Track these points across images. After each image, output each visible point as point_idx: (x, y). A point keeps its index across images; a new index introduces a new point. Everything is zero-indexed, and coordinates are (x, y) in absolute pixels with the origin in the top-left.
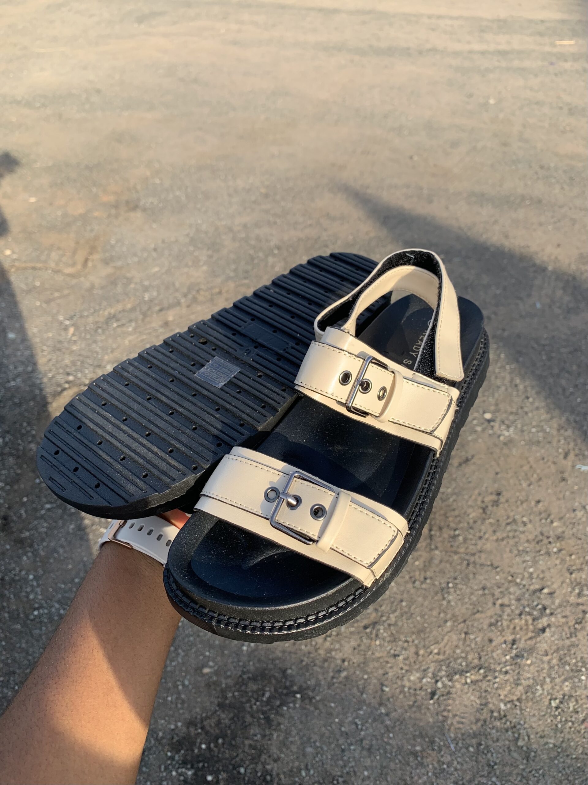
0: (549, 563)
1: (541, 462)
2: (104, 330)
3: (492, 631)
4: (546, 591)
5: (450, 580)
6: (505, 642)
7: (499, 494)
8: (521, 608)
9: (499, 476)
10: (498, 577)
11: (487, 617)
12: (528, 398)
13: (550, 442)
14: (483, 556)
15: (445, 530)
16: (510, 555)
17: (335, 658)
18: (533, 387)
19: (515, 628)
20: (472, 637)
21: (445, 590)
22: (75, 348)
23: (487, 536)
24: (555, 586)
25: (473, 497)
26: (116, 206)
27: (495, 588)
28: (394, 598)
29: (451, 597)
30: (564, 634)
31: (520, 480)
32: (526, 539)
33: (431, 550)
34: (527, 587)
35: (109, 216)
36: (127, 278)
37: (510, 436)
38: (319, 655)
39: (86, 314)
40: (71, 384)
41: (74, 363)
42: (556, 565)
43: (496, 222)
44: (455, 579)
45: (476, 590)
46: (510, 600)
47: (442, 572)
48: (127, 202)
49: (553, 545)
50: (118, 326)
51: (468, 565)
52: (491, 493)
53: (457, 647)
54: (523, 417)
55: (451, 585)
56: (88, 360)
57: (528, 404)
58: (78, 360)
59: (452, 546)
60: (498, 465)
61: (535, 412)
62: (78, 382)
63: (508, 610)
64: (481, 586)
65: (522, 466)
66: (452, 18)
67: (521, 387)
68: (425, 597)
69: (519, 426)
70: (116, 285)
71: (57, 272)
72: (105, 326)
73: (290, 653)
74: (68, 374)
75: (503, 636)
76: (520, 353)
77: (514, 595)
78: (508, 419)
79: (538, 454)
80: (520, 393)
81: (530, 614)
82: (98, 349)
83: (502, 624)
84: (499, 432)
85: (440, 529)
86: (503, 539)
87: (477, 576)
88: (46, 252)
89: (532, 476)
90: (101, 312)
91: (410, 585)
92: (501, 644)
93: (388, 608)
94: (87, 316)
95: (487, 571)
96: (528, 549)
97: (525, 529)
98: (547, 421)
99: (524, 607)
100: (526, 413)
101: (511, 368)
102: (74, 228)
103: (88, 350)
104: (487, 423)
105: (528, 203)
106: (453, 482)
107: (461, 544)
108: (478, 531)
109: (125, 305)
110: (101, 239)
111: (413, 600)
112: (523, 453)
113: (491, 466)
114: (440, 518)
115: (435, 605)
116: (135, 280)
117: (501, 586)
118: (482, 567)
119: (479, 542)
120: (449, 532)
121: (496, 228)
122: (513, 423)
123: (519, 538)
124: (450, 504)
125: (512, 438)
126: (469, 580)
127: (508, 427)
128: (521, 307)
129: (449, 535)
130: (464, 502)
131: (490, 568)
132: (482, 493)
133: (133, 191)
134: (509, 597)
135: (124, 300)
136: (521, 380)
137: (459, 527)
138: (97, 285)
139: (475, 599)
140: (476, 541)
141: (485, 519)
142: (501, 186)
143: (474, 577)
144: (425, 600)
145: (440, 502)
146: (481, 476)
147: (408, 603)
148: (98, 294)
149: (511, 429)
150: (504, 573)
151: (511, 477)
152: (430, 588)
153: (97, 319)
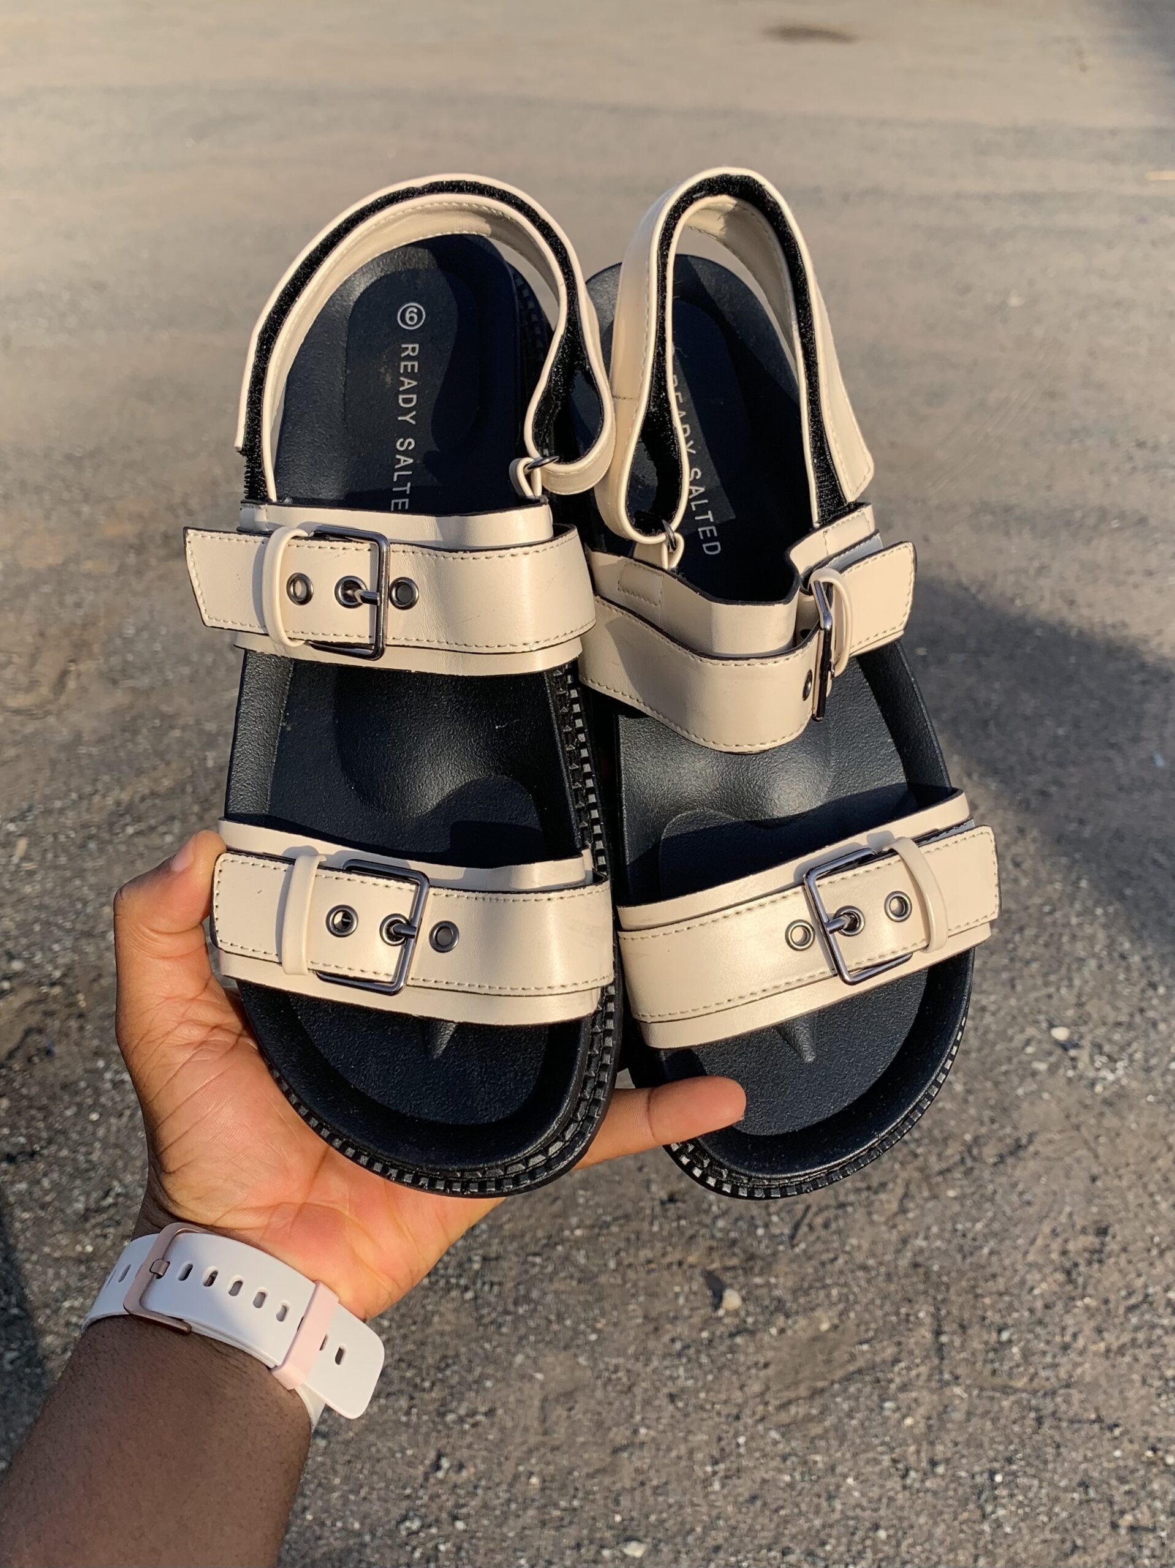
2: (103, 844)
5: (996, 1465)
7: (1102, 1232)
9: (1099, 1183)
10: (1118, 1453)
12: (1154, 986)
14: (1076, 1396)
15: (973, 1330)
16: (1143, 1392)
18: (1163, 959)
21: (985, 1495)
22: (28, 889)
23: (1081, 1342)
25: (1040, 1242)
26: (140, 549)
27: (1114, 1482)
28: (856, 1518)
29: (1001, 1512)
31: (1151, 1195)
33: (944, 1384)
35: (122, 570)
36: (163, 716)
37: (1117, 1081)
39: (58, 804)
40: (16, 982)
41: (25, 928)
43: (1042, 570)
44: (1010, 1461)
45: (1066, 1490)
46: (1154, 1514)
47: (975, 1443)
50: (139, 833)
51: (1039, 1421)
52: (1084, 1231)
54: (1147, 1036)
55: (998, 1478)
56: (60, 920)
57: (1155, 1002)
58: (37, 920)
59: (994, 1372)
60: (1096, 1156)
62: (35, 974)
63: (1150, 1542)
64: (1077, 1478)
65: (1154, 1159)
67: (1136, 959)
68: (936, 1515)
69: (1138, 1056)
70: (136, 732)
72: (106, 836)
74: (11, 957)
76: (1122, 874)
77: (1162, 1500)
78: (1110, 1041)
80: (1135, 975)
82: (86, 891)
84: (1091, 1074)
85: (963, 1328)
86: (1121, 1350)
87: (1064, 1451)
90: (97, 798)
91: (894, 1483)
93: (842, 1549)
94: (62, 811)
95: (1089, 1438)
100: (1154, 1025)
101: (1106, 914)
102: (33, 598)
103: (63, 896)
104: (1059, 1051)
105: (1115, 524)
106: (988, 1205)
107: (1018, 1366)
108: (1058, 1330)
109: (156, 781)
110: (101, 624)
111: (905, 1524)
112: (1154, 1125)
113: (1078, 1161)
114: (961, 1300)
115: (962, 1536)
116: (181, 721)
117: (1129, 1478)
118: (1076, 1426)
119: (1062, 1360)
120: (986, 1337)
121: (1045, 582)
122: (1122, 1049)
123: (1164, 1346)
124: (983, 1261)
125: (1122, 1087)
126: (1046, 1462)
127: (1112, 1059)
128: (1120, 766)
129: (986, 1343)
130: (1020, 1256)
131: (1096, 1427)
132: (1059, 1230)
133: (181, 512)
134: (1149, 1507)
135: (155, 768)
136: (1132, 942)
137: (1010, 1321)
138: (86, 737)
139: (1064, 1514)
140: (1054, 1356)
141: (1073, 1299)
142: (1049, 488)
143: (1059, 1454)
144: (936, 1523)
145: (959, 1257)
146: (1055, 1187)
147: (891, 1532)
148: (90, 756)
149: (1120, 1065)
150: (1131, 1441)
151: (1130, 1188)
152: (947, 1489)
153: (86, 817)
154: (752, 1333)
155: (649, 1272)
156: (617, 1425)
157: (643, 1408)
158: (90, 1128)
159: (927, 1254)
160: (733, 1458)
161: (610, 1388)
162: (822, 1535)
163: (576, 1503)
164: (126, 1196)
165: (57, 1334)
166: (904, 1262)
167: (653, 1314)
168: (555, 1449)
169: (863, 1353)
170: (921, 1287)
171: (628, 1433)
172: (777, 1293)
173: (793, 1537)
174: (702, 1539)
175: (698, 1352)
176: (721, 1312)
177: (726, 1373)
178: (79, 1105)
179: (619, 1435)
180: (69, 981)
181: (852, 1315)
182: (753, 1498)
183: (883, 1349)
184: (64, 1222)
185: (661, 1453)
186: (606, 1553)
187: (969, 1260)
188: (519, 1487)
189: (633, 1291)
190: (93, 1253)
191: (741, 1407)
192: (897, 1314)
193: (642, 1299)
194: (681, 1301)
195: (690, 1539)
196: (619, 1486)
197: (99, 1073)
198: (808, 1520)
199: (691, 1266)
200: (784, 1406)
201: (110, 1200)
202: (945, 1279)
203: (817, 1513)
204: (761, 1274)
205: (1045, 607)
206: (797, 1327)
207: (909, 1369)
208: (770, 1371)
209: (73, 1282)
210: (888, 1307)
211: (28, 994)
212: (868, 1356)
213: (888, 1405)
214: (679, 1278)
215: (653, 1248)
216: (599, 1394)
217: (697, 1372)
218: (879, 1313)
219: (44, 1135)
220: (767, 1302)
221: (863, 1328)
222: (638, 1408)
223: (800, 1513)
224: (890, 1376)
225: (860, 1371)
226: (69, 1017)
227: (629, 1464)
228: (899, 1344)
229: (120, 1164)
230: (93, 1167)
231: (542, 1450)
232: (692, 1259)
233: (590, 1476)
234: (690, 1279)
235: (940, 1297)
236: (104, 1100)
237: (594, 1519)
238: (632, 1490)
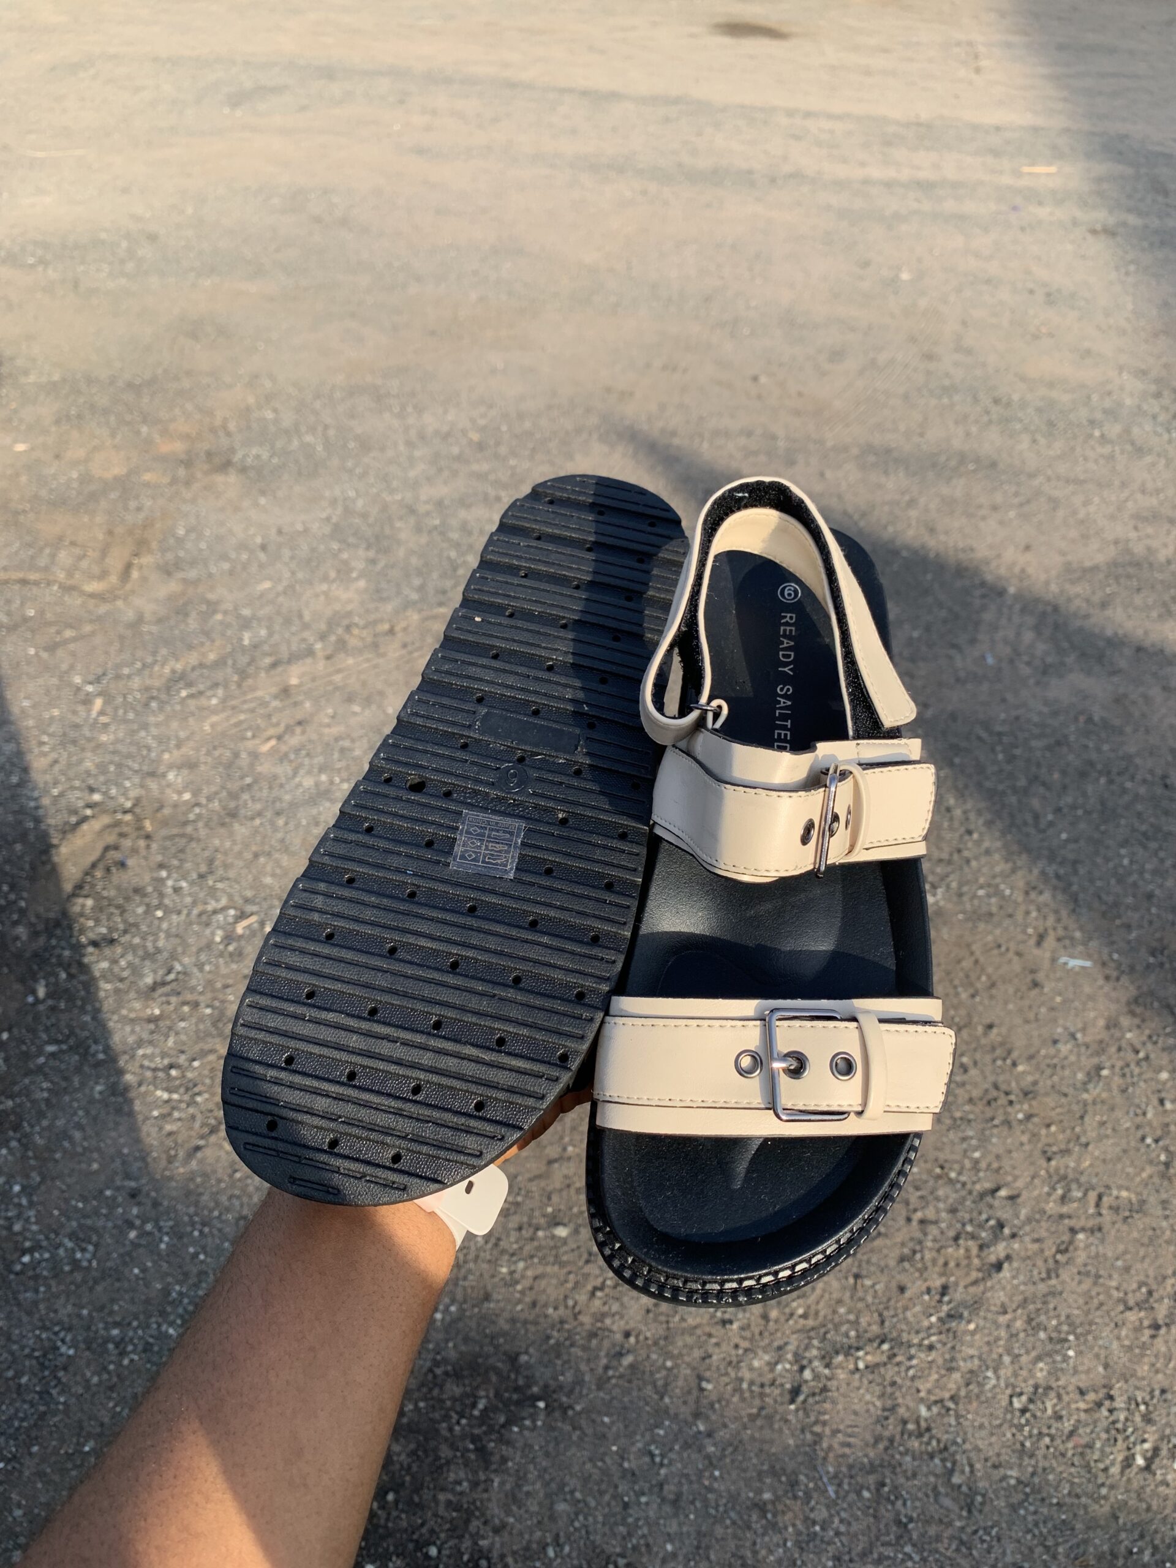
0: (1009, 1141)
1: (996, 952)
2: (162, 704)
3: (905, 1270)
4: (1003, 1193)
6: (928, 1291)
8: (959, 1226)
11: (895, 1244)
12: (969, 832)
13: (1010, 916)
17: (610, 1331)
18: (979, 813)
19: (946, 1264)
20: (868, 1282)
22: (104, 738)
24: (1020, 1184)
26: (188, 463)
27: (911, 1190)
30: (1035, 1272)
31: (955, 987)
32: (967, 1097)
34: (969, 1186)
35: (174, 481)
36: (209, 603)
37: (936, 904)
38: (582, 1324)
39: (126, 671)
40: (96, 810)
41: (102, 768)
42: (1022, 1144)
43: (912, 503)
46: (938, 1211)
48: (209, 455)
49: (1017, 1107)
50: (191, 696)
53: (840, 1302)
54: (961, 869)
56: (130, 763)
57: (970, 845)
58: (111, 762)
61: (983, 860)
62: (111, 804)
63: (933, 1231)
65: (959, 961)
66: (831, 117)
67: (958, 812)
69: (954, 885)
70: (187, 615)
71: (68, 589)
72: (163, 697)
73: (525, 1322)
74: (92, 790)
75: (926, 1280)
76: (954, 747)
77: (945, 1202)
78: (933, 872)
79: (990, 938)
80: (956, 824)
81: (973, 1237)
82: (150, 741)
83: (922, 1258)
88: (47, 551)
89: (979, 978)
90: (156, 668)
92: (922, 1294)
94: (129, 677)
96: (971, 1116)
97: (965, 1078)
98: (1005, 876)
99: (964, 1225)
100: (968, 861)
102: (103, 504)
103: (131, 743)
105: (971, 467)
109: (204, 655)
110: (158, 525)
112: (961, 936)
116: (223, 607)
117: (922, 1186)
121: (913, 513)
122: (942, 879)
125: (940, 908)
127: (934, 887)
128: (959, 663)
133: (221, 434)
134: (936, 1207)
135: (202, 644)
136: (957, 798)
138: (148, 616)
142: (921, 435)
148: (150, 633)
149: (940, 891)
150: (926, 1162)
153: (148, 682)
156: (552, 1144)
157: (571, 1133)
158: (156, 922)
163: (519, 1199)
164: (185, 973)
165: (134, 1073)
171: (559, 1150)
178: (148, 905)
179: (553, 1151)
180: (138, 810)
184: (138, 992)
186: (540, 1234)
190: (161, 1015)
196: (550, 1188)
197: (162, 881)
201: (172, 976)
205: (911, 533)
209: (145, 1036)
211: (106, 820)
219: (121, 926)
222: (567, 1132)
226: (137, 838)
229: (180, 950)
230: (158, 951)
233: (531, 1180)
236: (167, 901)
237: (532, 1210)
238: (561, 1190)
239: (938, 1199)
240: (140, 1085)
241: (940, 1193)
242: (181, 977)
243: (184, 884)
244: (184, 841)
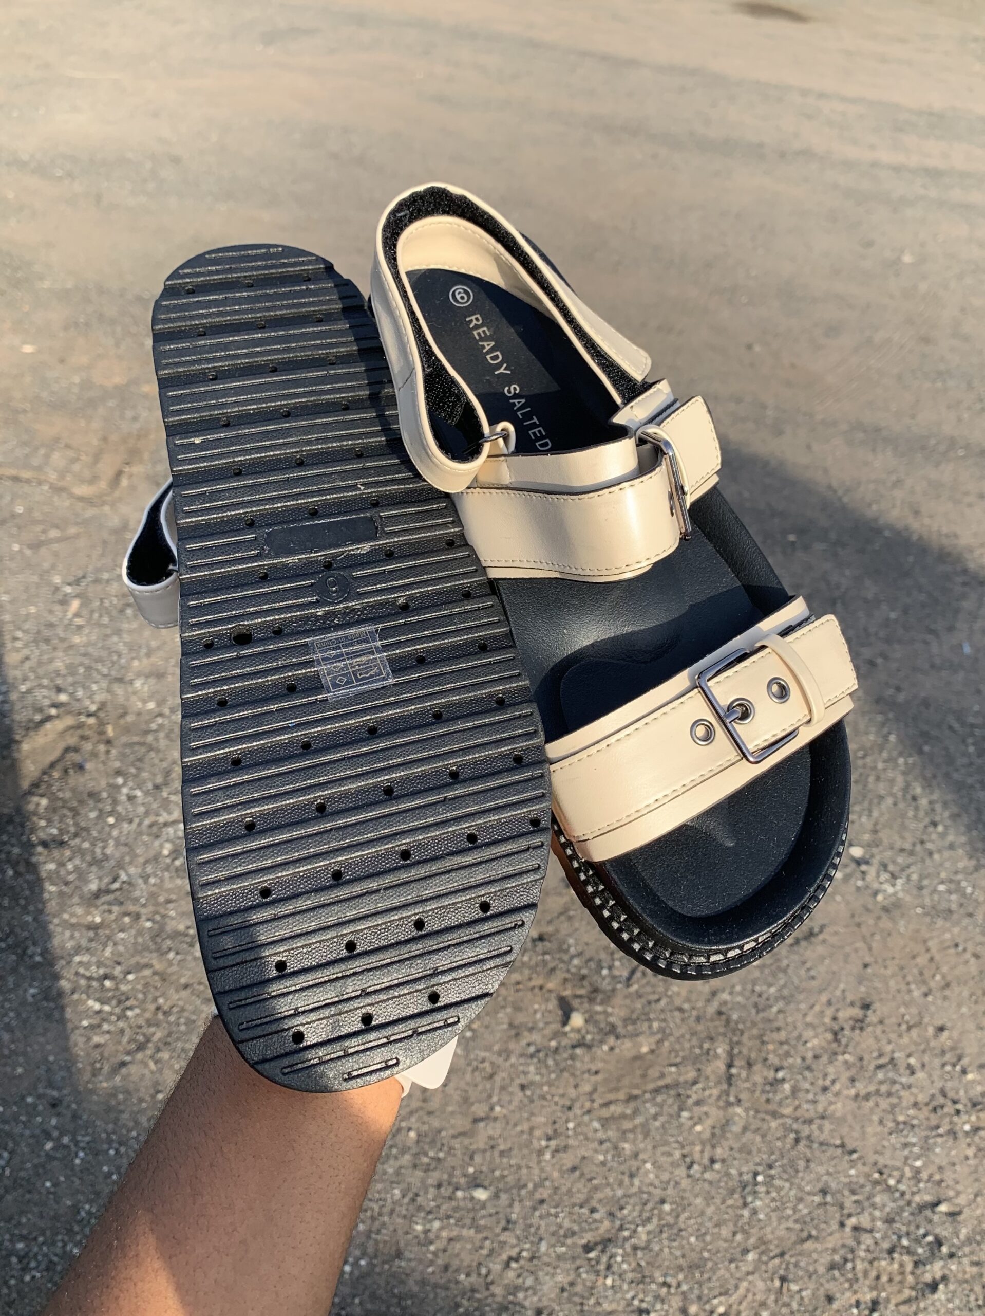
0: (953, 1153)
1: (952, 951)
3: (834, 1279)
4: (943, 1208)
5: (760, 1169)
6: (858, 1304)
7: (866, 1006)
8: (894, 1238)
9: (869, 970)
10: (852, 1172)
11: (827, 1249)
12: (934, 824)
13: (970, 915)
14: (828, 1126)
15: (757, 1068)
16: (879, 1129)
17: (523, 1307)
18: (945, 804)
19: (878, 1278)
20: (794, 1287)
21: (748, 1189)
22: (77, 640)
23: (837, 1086)
24: (962, 1200)
25: (817, 1008)
27: (846, 1193)
28: (649, 1193)
29: (758, 1203)
30: (972, 1298)
31: (908, 984)
32: (912, 1100)
33: (729, 1104)
34: (907, 1197)
37: (895, 894)
38: (493, 1295)
39: (106, 576)
40: (62, 710)
41: (71, 669)
42: (967, 1158)
43: (898, 483)
44: (770, 1167)
45: (809, 1193)
46: (873, 1220)
47: (746, 1150)
49: (964, 1117)
51: (797, 1141)
52: (852, 1004)
53: (763, 1304)
54: (923, 861)
55: (760, 1178)
56: (99, 666)
57: (934, 836)
58: (81, 664)
59: (768, 1100)
60: (870, 949)
61: (947, 854)
62: (76, 706)
63: (867, 1240)
64: (820, 1186)
65: (914, 957)
66: (844, 99)
67: (924, 802)
68: (709, 1199)
69: (915, 877)
71: (58, 490)
73: (436, 1286)
74: (59, 690)
75: (855, 1292)
76: (925, 735)
77: (881, 1210)
78: (894, 862)
79: (947, 936)
80: (921, 814)
81: (909, 1251)
82: (121, 647)
83: (854, 1268)
84: (875, 886)
85: (750, 1065)
86: (867, 1097)
87: (812, 1165)
88: (42, 451)
89: (933, 976)
91: (681, 1172)
92: (851, 1306)
93: (635, 1214)
94: (108, 581)
95: (833, 1158)
96: (915, 1122)
97: (912, 1080)
98: (967, 873)
99: (900, 1237)
100: (931, 854)
101: (906, 764)
102: (101, 411)
103: (103, 648)
104: (853, 866)
105: (961, 453)
106: (781, 975)
107: (787, 1098)
108: (820, 1076)
110: (152, 437)
111: (685, 1202)
112: (918, 931)
113: (856, 950)
114: (750, 1043)
115: (726, 1216)
117: (859, 1191)
118: (824, 1148)
119: (822, 1098)
120: (766, 1073)
121: (898, 494)
122: (903, 870)
123: (900, 1098)
124: (772, 1017)
125: (898, 899)
126: (797, 1171)
127: (894, 876)
128: (935, 649)
129: (765, 1078)
130: (799, 1016)
131: (839, 1151)
132: (834, 1000)
134: (870, 1214)
136: (923, 788)
137: (785, 1064)
139: (805, 1211)
140: (815, 1094)
141: (836, 1054)
142: (913, 417)
143: (807, 1167)
144: (708, 1205)
145: (753, 1011)
146: (835, 968)
147: (674, 1206)
149: (899, 882)
150: (864, 1164)
151: (893, 976)
152: (719, 1181)
154: (589, 1047)
155: (517, 991)
156: (480, 1102)
157: (500, 1093)
158: (107, 829)
159: (729, 1006)
160: (563, 1138)
161: (477, 1074)
162: (622, 1202)
163: (441, 1155)
164: (130, 883)
165: (69, 980)
166: (711, 1009)
167: (516, 1023)
168: (430, 1113)
169: (671, 1073)
170: (721, 1030)
171: (487, 1109)
172: (612, 1019)
173: (600, 1201)
174: (532, 1193)
175: (547, 1055)
176: (567, 1028)
177: (566, 1074)
178: (101, 811)
179: (480, 1110)
180: (102, 714)
181: (666, 1044)
182: (574, 1169)
183: (687, 1073)
184: (81, 897)
185: (509, 1127)
186: (460, 1194)
187: (761, 1015)
188: (400, 1138)
189: (503, 1003)
190: (102, 923)
191: (573, 1101)
192: (701, 1047)
193: (509, 1010)
194: (538, 1016)
195: (523, 1192)
196: (473, 1147)
197: (117, 788)
198: (613, 1190)
199: (550, 991)
200: (606, 1104)
201: (116, 885)
202: (741, 1026)
203: (621, 1184)
204: (602, 1003)
205: (894, 513)
206: (623, 1047)
207: (704, 1090)
208: (599, 1077)
209: (84, 942)
210: (695, 1041)
211: (69, 721)
212: (674, 1076)
213: (685, 1114)
214: (539, 999)
215: (521, 973)
216: (468, 1077)
217: (544, 1071)
218: (687, 1045)
219: (72, 829)
220: (603, 1025)
221: (673, 1054)
222: (496, 1091)
223: (608, 1185)
224: (689, 1092)
225: (667, 1087)
226: (98, 742)
227: (485, 1131)
228: (699, 1070)
229: (127, 859)
230: (106, 858)
231: (421, 1113)
232: (550, 985)
233: (454, 1137)
234: (547, 1000)
235: (735, 1039)
236: (119, 808)
237: (453, 1168)
238: (484, 1151)
239: (874, 1206)
240: (73, 993)
241: (878, 1199)
242: (125, 886)
243: (138, 793)
244: (143, 750)
